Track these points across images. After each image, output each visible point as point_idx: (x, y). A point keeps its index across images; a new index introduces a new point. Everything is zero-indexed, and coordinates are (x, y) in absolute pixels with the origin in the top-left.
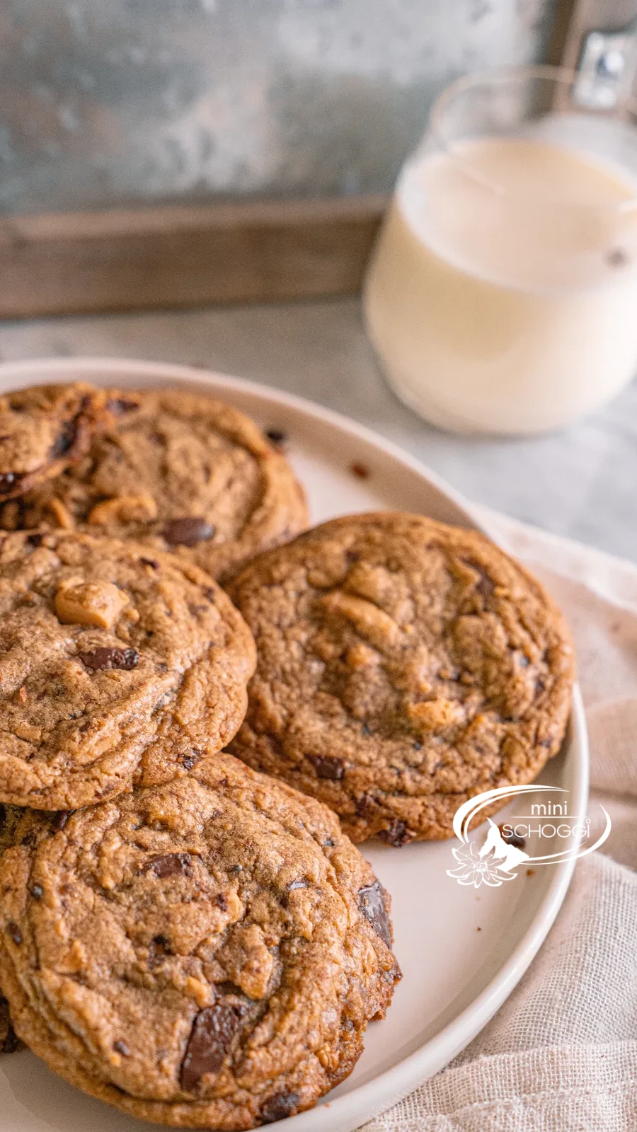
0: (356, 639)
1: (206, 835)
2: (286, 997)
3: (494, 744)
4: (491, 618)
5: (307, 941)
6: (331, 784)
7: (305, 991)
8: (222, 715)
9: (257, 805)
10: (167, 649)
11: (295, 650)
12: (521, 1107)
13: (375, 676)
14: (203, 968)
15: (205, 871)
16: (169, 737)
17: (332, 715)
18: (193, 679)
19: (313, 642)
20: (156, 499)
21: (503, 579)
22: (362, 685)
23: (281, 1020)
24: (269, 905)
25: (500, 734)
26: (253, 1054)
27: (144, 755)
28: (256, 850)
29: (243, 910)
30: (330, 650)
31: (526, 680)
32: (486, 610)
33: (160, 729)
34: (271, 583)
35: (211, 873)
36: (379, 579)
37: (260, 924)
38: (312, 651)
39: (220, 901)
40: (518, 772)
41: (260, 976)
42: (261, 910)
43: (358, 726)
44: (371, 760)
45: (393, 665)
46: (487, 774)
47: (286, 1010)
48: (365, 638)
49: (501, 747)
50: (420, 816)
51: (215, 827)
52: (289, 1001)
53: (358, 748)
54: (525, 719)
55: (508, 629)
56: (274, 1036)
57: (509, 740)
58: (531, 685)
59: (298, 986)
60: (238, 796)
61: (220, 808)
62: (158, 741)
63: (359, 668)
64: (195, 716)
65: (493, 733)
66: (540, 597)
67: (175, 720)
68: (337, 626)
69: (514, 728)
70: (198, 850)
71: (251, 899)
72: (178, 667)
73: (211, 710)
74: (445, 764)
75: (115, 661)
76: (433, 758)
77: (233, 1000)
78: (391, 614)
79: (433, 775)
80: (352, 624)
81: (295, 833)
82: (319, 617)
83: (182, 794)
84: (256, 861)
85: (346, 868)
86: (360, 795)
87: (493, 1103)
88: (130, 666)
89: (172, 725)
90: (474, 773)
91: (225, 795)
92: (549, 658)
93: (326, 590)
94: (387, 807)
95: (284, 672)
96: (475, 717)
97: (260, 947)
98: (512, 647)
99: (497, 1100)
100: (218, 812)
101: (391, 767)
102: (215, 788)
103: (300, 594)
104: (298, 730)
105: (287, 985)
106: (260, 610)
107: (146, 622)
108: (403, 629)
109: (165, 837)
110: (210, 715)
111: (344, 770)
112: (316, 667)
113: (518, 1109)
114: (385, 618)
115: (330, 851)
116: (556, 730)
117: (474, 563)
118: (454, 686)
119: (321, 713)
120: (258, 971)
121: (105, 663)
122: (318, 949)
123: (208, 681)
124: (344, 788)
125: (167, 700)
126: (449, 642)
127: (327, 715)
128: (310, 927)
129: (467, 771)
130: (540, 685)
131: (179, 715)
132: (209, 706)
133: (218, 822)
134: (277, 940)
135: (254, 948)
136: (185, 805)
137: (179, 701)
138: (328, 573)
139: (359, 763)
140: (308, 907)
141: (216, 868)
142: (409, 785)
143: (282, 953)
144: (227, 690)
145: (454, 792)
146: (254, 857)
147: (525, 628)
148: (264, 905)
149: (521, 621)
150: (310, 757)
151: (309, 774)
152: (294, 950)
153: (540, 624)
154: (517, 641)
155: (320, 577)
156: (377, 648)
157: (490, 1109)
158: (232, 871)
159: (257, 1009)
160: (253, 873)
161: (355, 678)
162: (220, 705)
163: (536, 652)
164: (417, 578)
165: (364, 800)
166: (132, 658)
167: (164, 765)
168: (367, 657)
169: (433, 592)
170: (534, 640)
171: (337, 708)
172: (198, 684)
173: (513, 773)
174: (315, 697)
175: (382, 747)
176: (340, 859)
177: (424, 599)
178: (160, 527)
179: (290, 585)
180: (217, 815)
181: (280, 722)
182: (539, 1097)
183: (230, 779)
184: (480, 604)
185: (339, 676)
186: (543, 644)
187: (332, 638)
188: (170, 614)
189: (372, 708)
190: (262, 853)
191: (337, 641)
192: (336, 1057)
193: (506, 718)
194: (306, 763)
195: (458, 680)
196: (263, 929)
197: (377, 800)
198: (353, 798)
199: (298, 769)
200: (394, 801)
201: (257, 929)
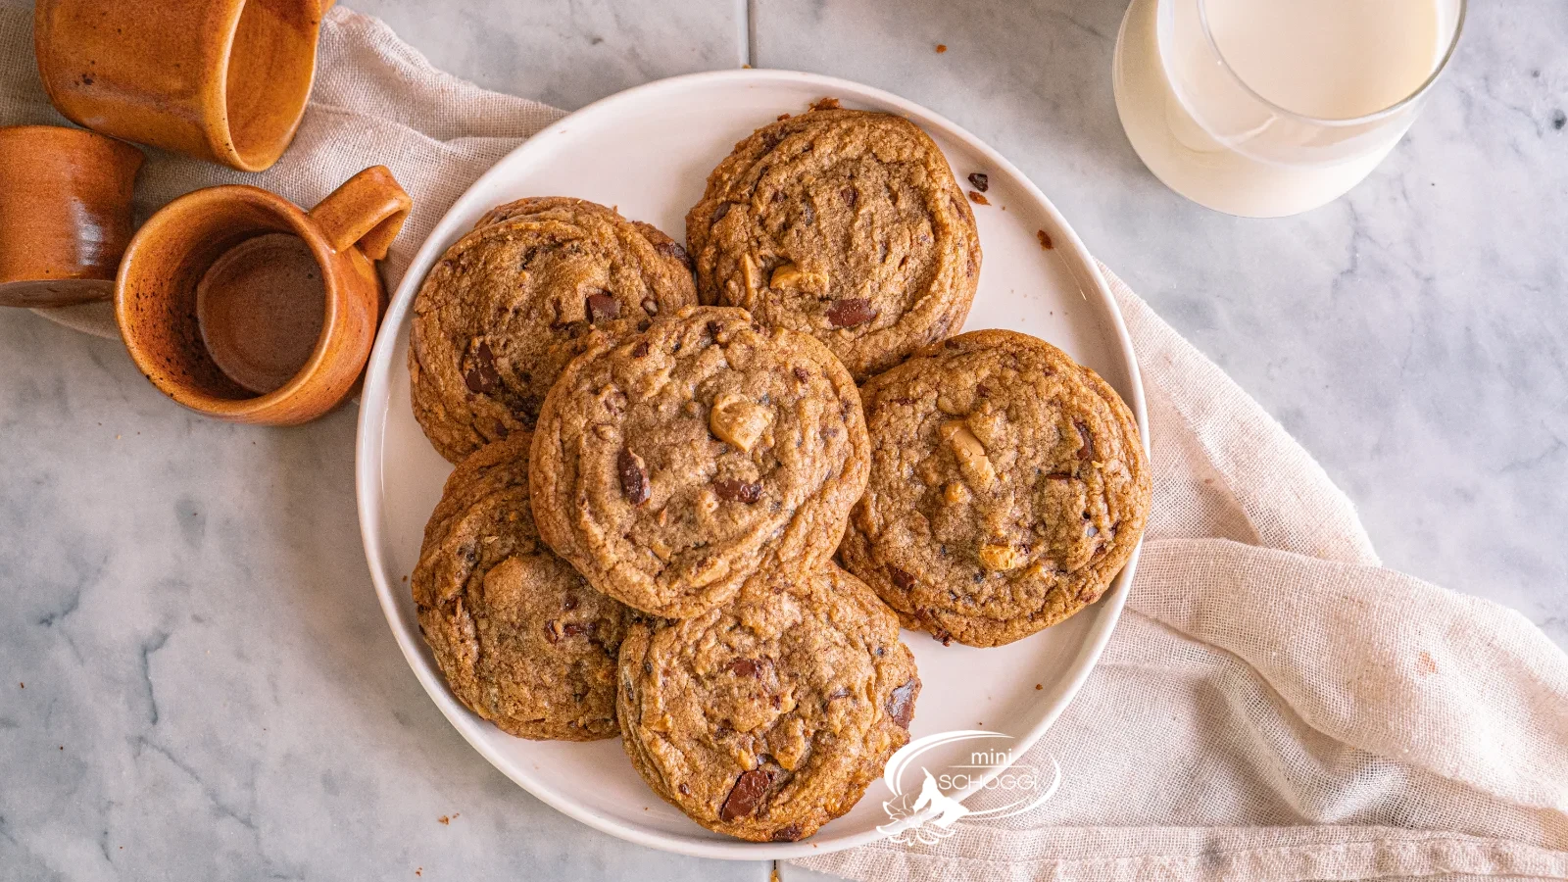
0: (957, 476)
1: (782, 641)
2: (806, 776)
3: (1042, 590)
4: (1079, 486)
5: (835, 736)
6: (900, 591)
7: (820, 777)
8: (816, 553)
9: (830, 617)
10: (787, 486)
11: (907, 471)
12: (956, 865)
13: (962, 513)
14: (754, 743)
15: (773, 674)
16: (768, 570)
17: (919, 534)
18: (801, 518)
19: (923, 466)
20: (832, 274)
21: (1105, 452)
22: (950, 518)
23: (798, 792)
24: (813, 706)
25: (1050, 584)
26: (773, 810)
27: (746, 583)
28: (814, 666)
29: (794, 706)
30: (934, 477)
31: (1089, 545)
32: (1078, 477)
33: (762, 562)
34: (904, 400)
35: (777, 674)
36: (995, 427)
37: (804, 718)
38: (919, 474)
39: (776, 700)
40: (1054, 615)
41: (793, 758)
42: (808, 709)
43: (937, 547)
44: (936, 583)
45: (981, 508)
46: (1028, 613)
47: (804, 785)
48: (965, 479)
49: (1048, 593)
50: (962, 632)
51: (790, 636)
52: (807, 780)
53: (930, 570)
54: (1077, 576)
55: (1090, 500)
56: (791, 800)
57: (1056, 590)
58: (1092, 549)
59: (816, 771)
60: (816, 610)
61: (799, 620)
62: (759, 572)
63: (951, 504)
64: (792, 554)
65: (1043, 581)
66: (1133, 470)
67: (776, 556)
68: (947, 460)
69: (1064, 580)
70: (772, 655)
71: (802, 699)
72: (791, 505)
73: (808, 549)
74: (995, 598)
75: (741, 496)
76: (988, 590)
77: (770, 768)
78: (993, 462)
79: (983, 605)
80: (958, 463)
81: (853, 644)
82: (935, 441)
83: (771, 609)
84: (813, 673)
85: (885, 675)
86: (919, 607)
87: (937, 858)
88: (752, 502)
89: (774, 559)
90: (1017, 610)
91: (807, 606)
92: (1116, 529)
93: (950, 417)
94: (938, 619)
95: (890, 487)
96: (1036, 563)
97: (798, 738)
98: (1087, 515)
99: (941, 857)
100: (796, 623)
101: (952, 592)
102: (801, 600)
103: (927, 416)
104: (887, 542)
105: (809, 767)
106: (888, 424)
107: (779, 451)
108: (999, 476)
109: (749, 641)
110: (807, 552)
111: (912, 585)
112: (919, 489)
113: (953, 864)
114: (988, 465)
115: (878, 659)
116: (1100, 588)
117: (1085, 428)
118: (1028, 534)
119: (911, 529)
120: (792, 754)
121: (733, 496)
122: (842, 744)
123: (814, 519)
124: (908, 597)
125: (775, 536)
126: (1036, 496)
127: (914, 531)
128: (839, 727)
129: (1013, 608)
130: (1101, 549)
131: (780, 554)
132: (808, 545)
133: (793, 633)
134: (812, 731)
135: (793, 737)
136: (771, 618)
137: (784, 538)
138: (955, 402)
139: (926, 583)
140: (842, 713)
141: (782, 672)
142: (960, 609)
143: (815, 740)
144: (828, 525)
145: (996, 620)
146: (811, 670)
147: (1106, 500)
148: (810, 706)
149: (1105, 493)
150: (889, 565)
151: (886, 578)
152: (823, 741)
153: (1119, 499)
154: (1093, 511)
155: (947, 404)
156: (972, 490)
157: (934, 861)
158: (793, 676)
159: (785, 776)
160: (808, 680)
161: (945, 511)
162: (817, 544)
163: (1106, 523)
164: (1029, 432)
165: (922, 611)
166: (755, 494)
167: (758, 593)
168: (961, 495)
169: (1039, 447)
170: (1110, 512)
171: (925, 530)
172: (804, 523)
173: (1049, 617)
174: (910, 513)
175: (950, 572)
176: (883, 668)
177: (1029, 452)
178: (829, 306)
179: (920, 406)
180: (795, 626)
181: (875, 530)
182: (971, 862)
183: (814, 595)
184: (1075, 469)
185: (935, 502)
186: (1116, 516)
187: (939, 469)
188: (800, 444)
189: (952, 538)
190: (818, 669)
191: (942, 473)
192: (838, 806)
193: (1061, 569)
194: (885, 570)
195: (1033, 528)
196: (804, 722)
197: (932, 612)
198: (914, 607)
199: (878, 570)
200: (945, 617)
201: (801, 722)
